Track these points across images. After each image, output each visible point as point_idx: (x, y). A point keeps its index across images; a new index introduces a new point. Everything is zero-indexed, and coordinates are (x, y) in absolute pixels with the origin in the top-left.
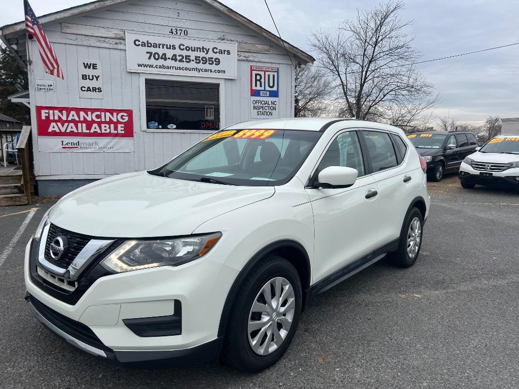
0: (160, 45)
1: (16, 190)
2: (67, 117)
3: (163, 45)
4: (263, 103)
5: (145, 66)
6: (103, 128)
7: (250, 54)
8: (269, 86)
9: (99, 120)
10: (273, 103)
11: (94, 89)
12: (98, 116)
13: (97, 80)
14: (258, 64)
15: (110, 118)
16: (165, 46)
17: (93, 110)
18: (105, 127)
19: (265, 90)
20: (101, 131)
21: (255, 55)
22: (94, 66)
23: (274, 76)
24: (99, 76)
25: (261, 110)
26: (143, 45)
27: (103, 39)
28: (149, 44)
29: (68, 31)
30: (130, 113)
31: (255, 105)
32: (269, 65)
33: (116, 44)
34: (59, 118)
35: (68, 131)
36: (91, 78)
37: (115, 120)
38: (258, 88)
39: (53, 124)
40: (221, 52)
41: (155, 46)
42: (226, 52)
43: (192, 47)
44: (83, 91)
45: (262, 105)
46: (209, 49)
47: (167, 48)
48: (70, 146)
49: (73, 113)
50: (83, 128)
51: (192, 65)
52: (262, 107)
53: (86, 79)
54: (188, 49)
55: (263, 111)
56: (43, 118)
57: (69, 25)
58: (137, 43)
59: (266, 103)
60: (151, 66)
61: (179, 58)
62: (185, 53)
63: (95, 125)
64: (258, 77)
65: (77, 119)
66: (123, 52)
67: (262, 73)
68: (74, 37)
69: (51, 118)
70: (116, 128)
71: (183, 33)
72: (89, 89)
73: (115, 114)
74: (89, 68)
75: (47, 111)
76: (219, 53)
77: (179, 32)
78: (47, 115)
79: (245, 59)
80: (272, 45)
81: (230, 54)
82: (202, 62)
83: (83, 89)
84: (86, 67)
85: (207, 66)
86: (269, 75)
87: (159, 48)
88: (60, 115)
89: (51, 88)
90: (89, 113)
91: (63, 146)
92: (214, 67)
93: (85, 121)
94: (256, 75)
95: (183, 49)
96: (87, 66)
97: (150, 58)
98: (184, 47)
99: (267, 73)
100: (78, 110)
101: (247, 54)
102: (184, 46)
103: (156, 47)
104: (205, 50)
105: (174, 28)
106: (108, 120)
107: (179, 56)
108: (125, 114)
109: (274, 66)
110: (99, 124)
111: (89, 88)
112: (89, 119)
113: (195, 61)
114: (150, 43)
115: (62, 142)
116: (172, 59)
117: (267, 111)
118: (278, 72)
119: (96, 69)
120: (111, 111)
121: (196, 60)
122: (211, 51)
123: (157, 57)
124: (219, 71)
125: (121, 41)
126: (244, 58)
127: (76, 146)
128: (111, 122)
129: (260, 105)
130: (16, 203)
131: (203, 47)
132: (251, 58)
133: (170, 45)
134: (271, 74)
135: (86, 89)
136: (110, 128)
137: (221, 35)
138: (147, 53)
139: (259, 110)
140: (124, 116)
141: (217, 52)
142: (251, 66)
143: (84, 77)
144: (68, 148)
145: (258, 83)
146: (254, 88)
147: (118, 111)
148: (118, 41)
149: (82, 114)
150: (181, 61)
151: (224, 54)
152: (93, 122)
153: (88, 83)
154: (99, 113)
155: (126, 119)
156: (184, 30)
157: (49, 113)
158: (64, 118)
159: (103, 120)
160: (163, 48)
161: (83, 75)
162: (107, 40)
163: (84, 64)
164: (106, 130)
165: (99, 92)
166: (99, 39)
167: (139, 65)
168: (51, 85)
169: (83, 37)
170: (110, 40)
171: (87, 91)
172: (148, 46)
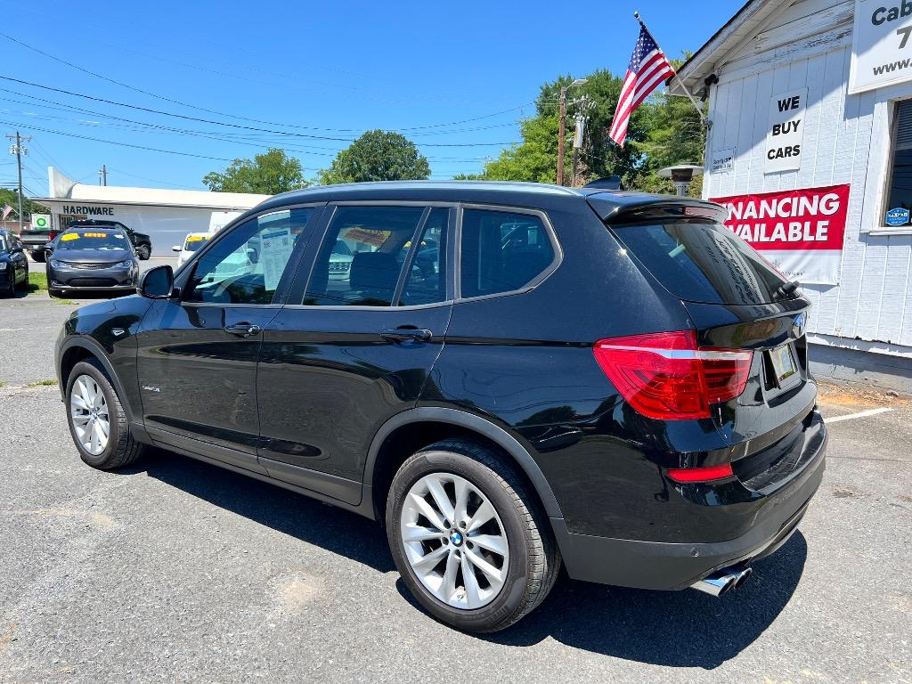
2: (742, 215)
5: (891, 68)
6: (791, 231)
9: (787, 215)
11: (788, 151)
12: (787, 207)
13: (795, 130)
15: (806, 208)
17: (779, 196)
18: (795, 228)
20: (787, 237)
24: (798, 122)
26: (893, 15)
27: (817, 38)
28: (905, 9)
29: (764, 46)
30: (843, 191)
33: (841, 36)
34: (733, 216)
36: (786, 129)
37: (813, 212)
44: (769, 158)
49: (751, 204)
50: (760, 233)
53: (779, 133)
57: (765, 35)
58: (879, 17)
60: (905, 64)
63: (780, 226)
65: (755, 217)
68: (771, 54)
70: (813, 231)
73: (816, 198)
74: (786, 109)
83: (772, 154)
84: (781, 110)
88: (734, 209)
89: (729, 162)
90: (774, 202)
93: (767, 219)
96: (783, 106)
97: (903, 45)
100: (758, 198)
106: (801, 213)
108: (835, 196)
110: (786, 222)
111: (780, 150)
112: (772, 214)
119: (797, 107)
120: (809, 193)
125: (848, 27)
128: (807, 216)
135: (775, 154)
136: (802, 230)
138: (900, 32)
140: (830, 200)
143: (777, 130)
147: (822, 191)
148: (842, 30)
149: (764, 204)
152: (778, 219)
153: (780, 142)
155: (835, 206)
158: (738, 217)
159: (794, 214)
161: (774, 127)
162: (824, 37)
163: (780, 102)
164: (795, 235)
165: (794, 155)
166: (811, 39)
167: (878, 71)
168: (730, 159)
169: (785, 49)
170: (829, 34)
171: (778, 156)
172: (904, 14)
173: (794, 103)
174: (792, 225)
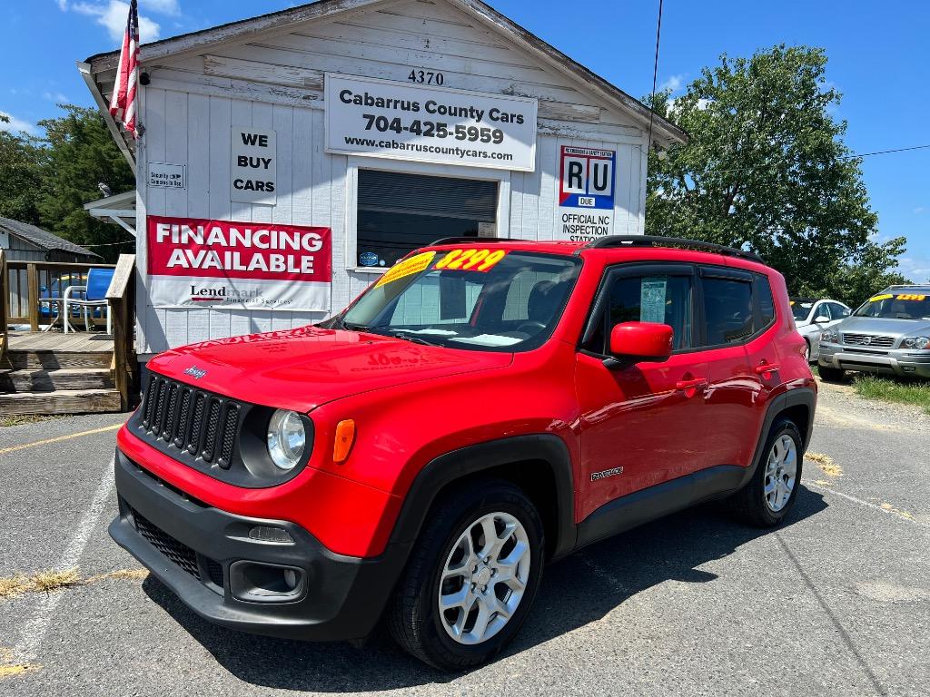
0: (389, 101)
1: (99, 383)
2: (205, 240)
3: (396, 102)
4: (583, 219)
5: (360, 142)
6: (273, 262)
7: (562, 124)
8: (596, 187)
9: (265, 246)
10: (602, 220)
11: (260, 186)
12: (265, 239)
13: (266, 167)
14: (577, 144)
15: (287, 242)
16: (399, 105)
17: (255, 227)
18: (277, 260)
19: (587, 195)
20: (269, 268)
21: (571, 125)
22: (263, 141)
23: (606, 167)
24: (269, 160)
25: (578, 233)
26: (358, 101)
27: (281, 88)
28: (368, 100)
29: (217, 70)
30: (325, 234)
31: (567, 223)
32: (599, 146)
33: (306, 98)
34: (190, 239)
35: (205, 266)
36: (255, 163)
37: (296, 246)
38: (575, 190)
39: (177, 252)
40: (505, 118)
41: (381, 103)
42: (515, 119)
43: (450, 108)
44: (237, 187)
45: (580, 224)
46: (482, 112)
47: (403, 108)
48: (208, 296)
49: (217, 230)
50: (233, 261)
51: (450, 142)
52: (581, 228)
53: (246, 165)
54: (442, 110)
55: (583, 235)
56: (160, 239)
57: (218, 60)
58: (347, 97)
59: (589, 219)
60: (371, 143)
61: (424, 128)
62: (436, 118)
63: (258, 256)
64: (576, 169)
65: (224, 243)
66: (318, 114)
67: (583, 161)
68: (227, 82)
69: (175, 240)
70: (297, 264)
71: (434, 79)
72: (249, 185)
73: (297, 235)
74: (253, 143)
75: (167, 227)
76: (503, 121)
77: (427, 78)
78: (167, 233)
79: (551, 132)
80: (604, 106)
81: (522, 122)
82: (468, 136)
83: (239, 184)
84: (246, 142)
85: (478, 145)
86: (596, 166)
87: (388, 107)
88: (191, 233)
89: (179, 180)
90: (248, 232)
91: (194, 296)
92: (490, 147)
93: (239, 247)
94: (572, 164)
95: (434, 112)
96: (248, 140)
97: (368, 127)
98: (436, 108)
99: (593, 162)
100: (226, 225)
101: (554, 124)
102: (435, 104)
103: (383, 106)
104: (475, 114)
105: (417, 71)
106: (283, 246)
107: (426, 124)
108: (317, 237)
109: (606, 147)
110: (266, 254)
111: (249, 182)
112: (247, 243)
113: (455, 135)
114: (372, 99)
115: (193, 287)
116: (412, 130)
117: (590, 235)
118: (613, 160)
119: (266, 146)
120: (290, 230)
121: (457, 132)
122: (486, 115)
123: (382, 124)
124: (500, 156)
125: (316, 92)
126: (549, 131)
127: (218, 297)
128: (289, 250)
129: (576, 223)
130: (100, 409)
131: (472, 107)
132: (564, 132)
133: (409, 103)
134: (601, 163)
135: (244, 185)
136: (286, 262)
137: (506, 86)
138: (365, 116)
139: (574, 235)
140: (312, 239)
141: (497, 119)
142: (563, 147)
143: (243, 161)
144: (204, 299)
145: (575, 180)
146: (566, 189)
147: (304, 230)
148: (308, 93)
149: (234, 233)
150: (428, 134)
151: (512, 121)
152: (254, 249)
153: (248, 174)
154: (265, 232)
155: (319, 245)
156: (436, 73)
157: (170, 230)
158: (199, 240)
159: (274, 246)
160: (395, 107)
161: (240, 158)
162: (289, 91)
163: (243, 135)
164: (278, 266)
165: (267, 190)
166: (274, 87)
167: (348, 141)
168: (178, 176)
169: (244, 84)
170: (295, 90)
171: (247, 188)
172: (367, 104)
173: (261, 141)
174: (273, 257)
